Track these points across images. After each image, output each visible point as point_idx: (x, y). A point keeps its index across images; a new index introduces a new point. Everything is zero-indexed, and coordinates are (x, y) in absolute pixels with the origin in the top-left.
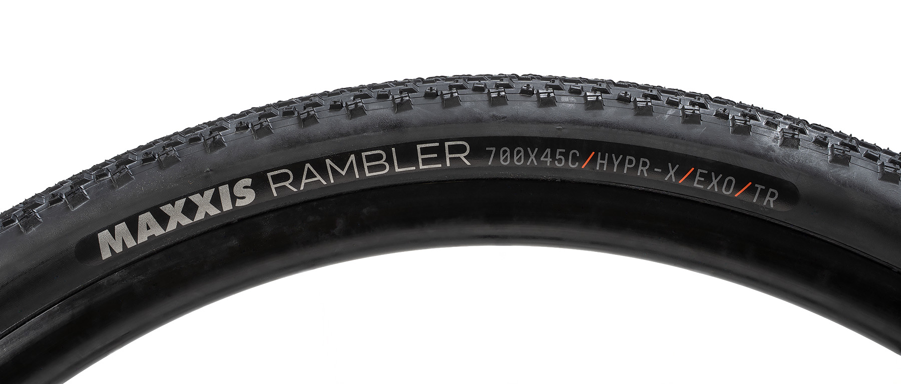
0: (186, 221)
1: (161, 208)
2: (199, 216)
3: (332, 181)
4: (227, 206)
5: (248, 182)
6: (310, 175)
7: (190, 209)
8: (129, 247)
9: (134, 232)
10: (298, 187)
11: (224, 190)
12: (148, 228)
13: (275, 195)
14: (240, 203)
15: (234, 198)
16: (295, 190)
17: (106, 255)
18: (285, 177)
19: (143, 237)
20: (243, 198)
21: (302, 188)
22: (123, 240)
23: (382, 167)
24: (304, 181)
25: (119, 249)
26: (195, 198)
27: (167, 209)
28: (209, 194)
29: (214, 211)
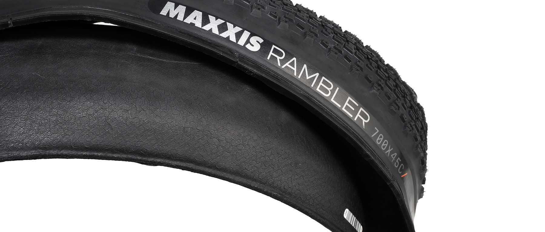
0: (216, 31)
1: (209, 16)
2: (224, 35)
3: (299, 77)
4: (241, 42)
5: (261, 41)
6: (292, 64)
7: (223, 28)
8: (178, 19)
9: (187, 14)
10: (282, 65)
11: (246, 34)
12: (195, 19)
13: (268, 58)
14: (248, 46)
15: (248, 42)
16: (279, 65)
17: (164, 12)
18: (280, 54)
19: (189, 20)
20: (253, 45)
21: (283, 67)
22: (178, 14)
23: (327, 92)
24: (287, 64)
25: (172, 15)
26: (230, 25)
27: (212, 18)
28: (238, 29)
29: (233, 39)
